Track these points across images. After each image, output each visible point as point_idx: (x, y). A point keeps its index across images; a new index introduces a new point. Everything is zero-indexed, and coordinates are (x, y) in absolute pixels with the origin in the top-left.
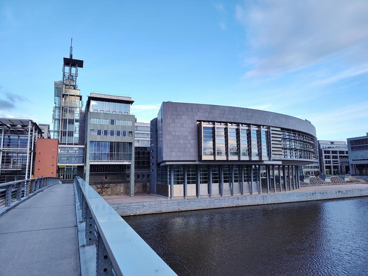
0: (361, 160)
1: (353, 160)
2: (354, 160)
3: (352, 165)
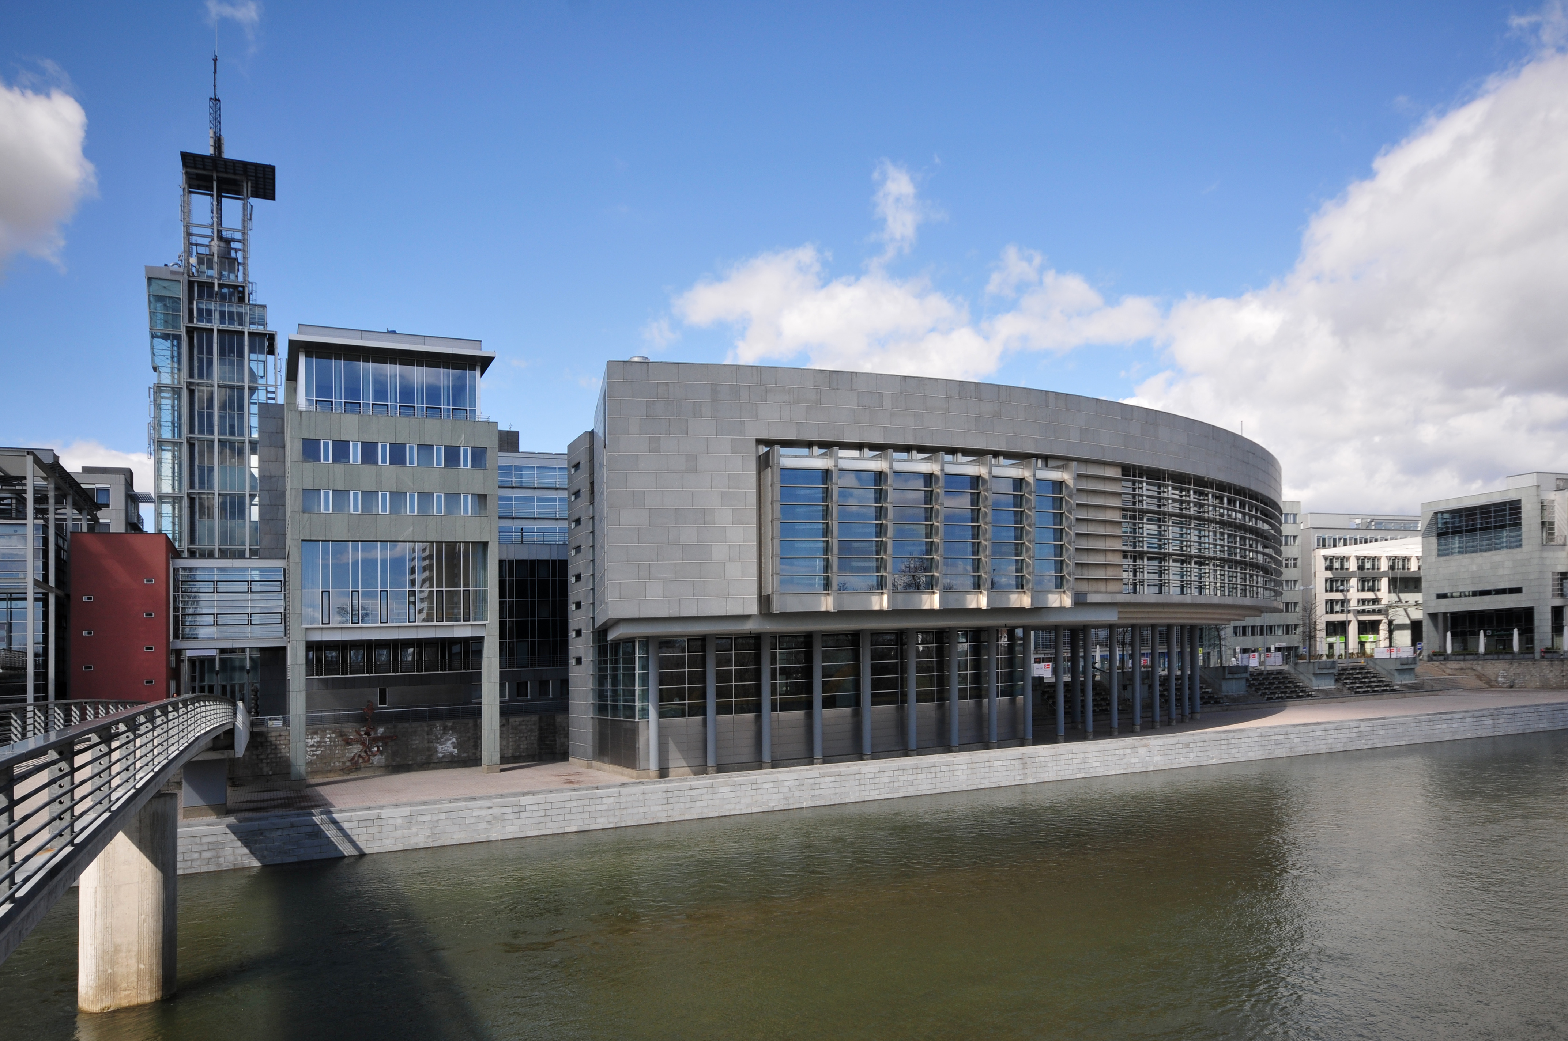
0: (1474, 594)
1: (1440, 596)
2: (1445, 596)
3: (1434, 616)
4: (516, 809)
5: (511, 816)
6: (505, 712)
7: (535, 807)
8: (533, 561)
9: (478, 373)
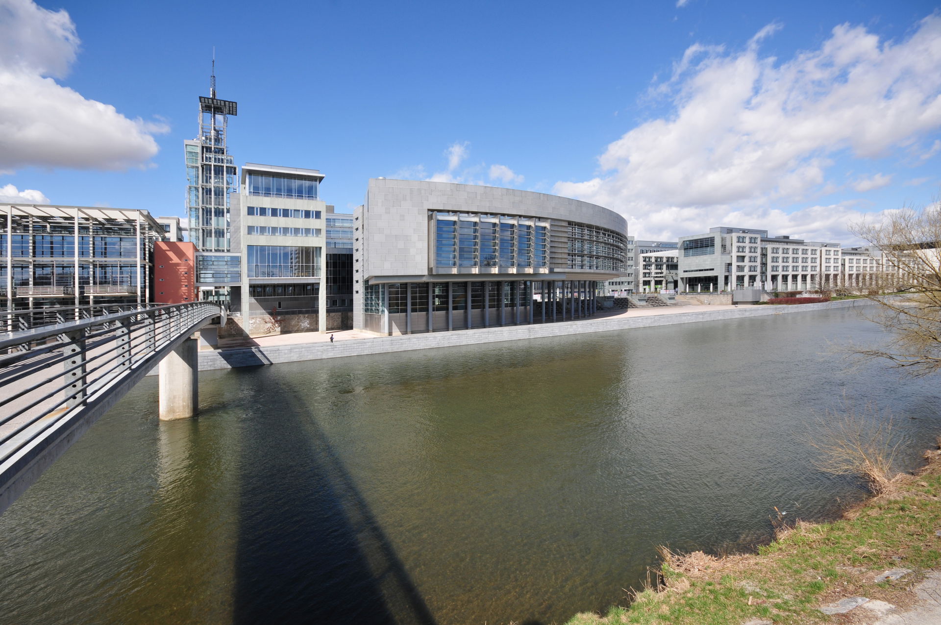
0: (697, 271)
1: (684, 271)
2: (686, 271)
3: (682, 279)
4: (332, 347)
5: (330, 350)
6: (328, 311)
7: (340, 346)
8: (339, 255)
9: (318, 183)
